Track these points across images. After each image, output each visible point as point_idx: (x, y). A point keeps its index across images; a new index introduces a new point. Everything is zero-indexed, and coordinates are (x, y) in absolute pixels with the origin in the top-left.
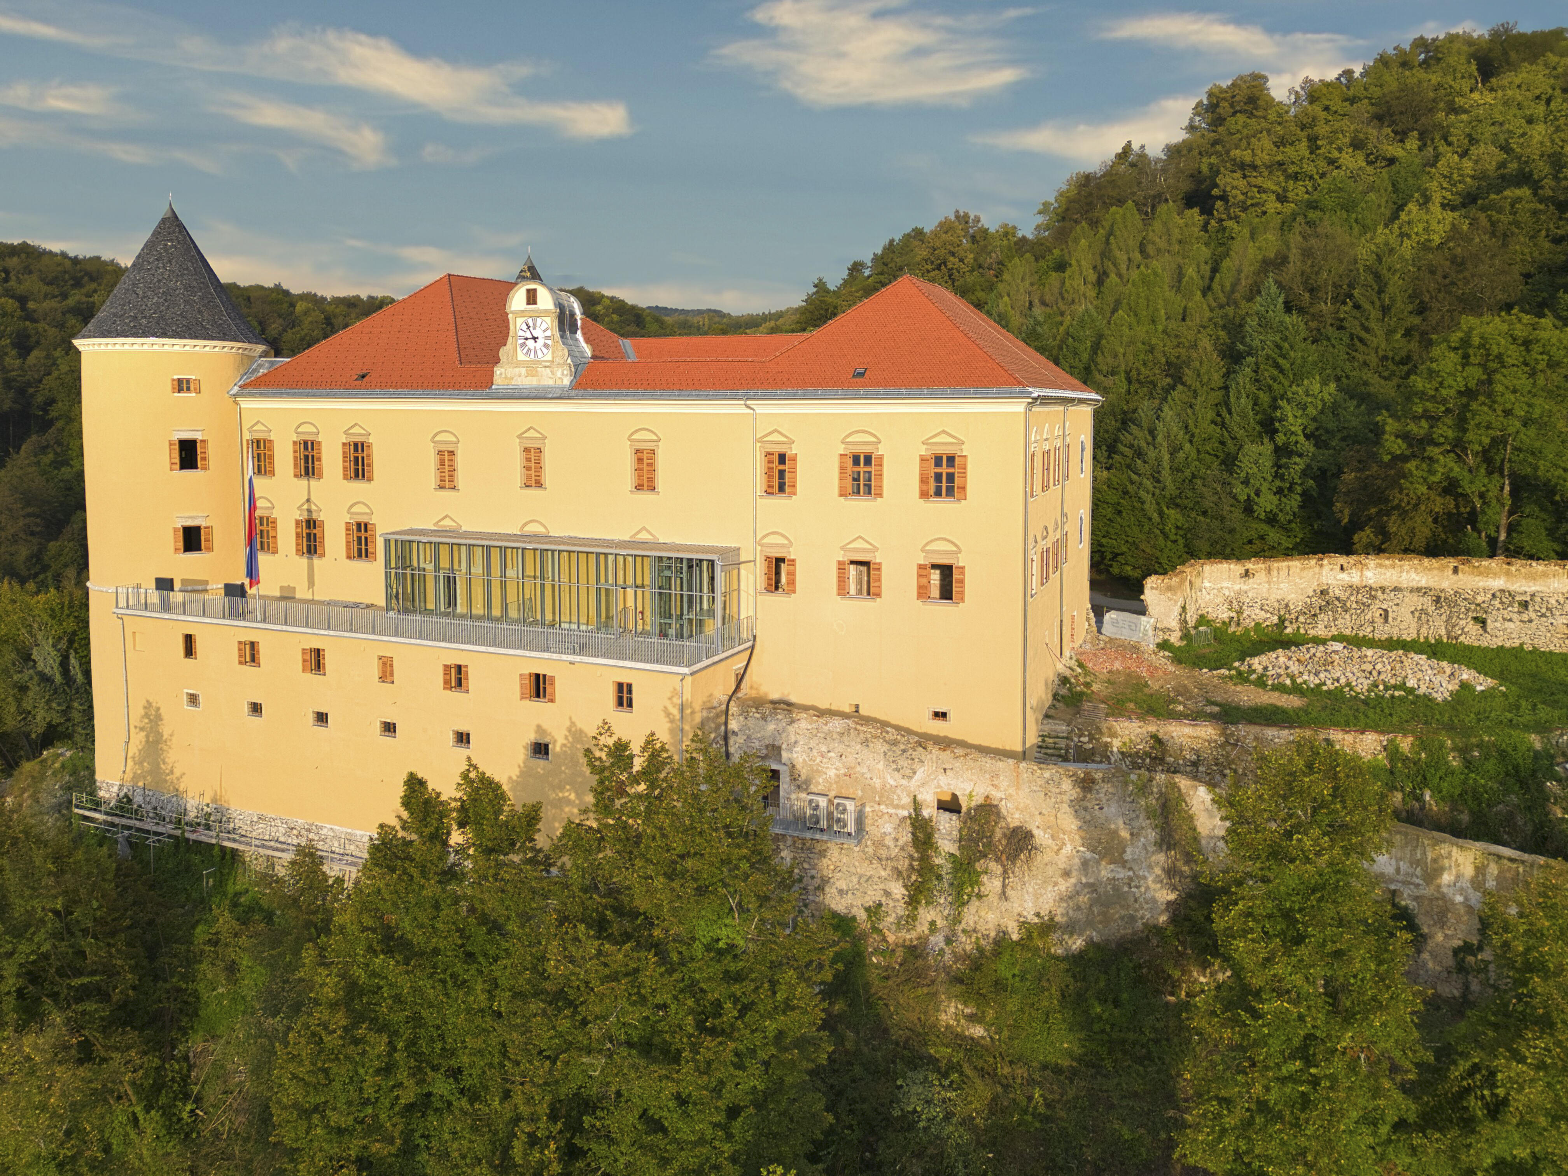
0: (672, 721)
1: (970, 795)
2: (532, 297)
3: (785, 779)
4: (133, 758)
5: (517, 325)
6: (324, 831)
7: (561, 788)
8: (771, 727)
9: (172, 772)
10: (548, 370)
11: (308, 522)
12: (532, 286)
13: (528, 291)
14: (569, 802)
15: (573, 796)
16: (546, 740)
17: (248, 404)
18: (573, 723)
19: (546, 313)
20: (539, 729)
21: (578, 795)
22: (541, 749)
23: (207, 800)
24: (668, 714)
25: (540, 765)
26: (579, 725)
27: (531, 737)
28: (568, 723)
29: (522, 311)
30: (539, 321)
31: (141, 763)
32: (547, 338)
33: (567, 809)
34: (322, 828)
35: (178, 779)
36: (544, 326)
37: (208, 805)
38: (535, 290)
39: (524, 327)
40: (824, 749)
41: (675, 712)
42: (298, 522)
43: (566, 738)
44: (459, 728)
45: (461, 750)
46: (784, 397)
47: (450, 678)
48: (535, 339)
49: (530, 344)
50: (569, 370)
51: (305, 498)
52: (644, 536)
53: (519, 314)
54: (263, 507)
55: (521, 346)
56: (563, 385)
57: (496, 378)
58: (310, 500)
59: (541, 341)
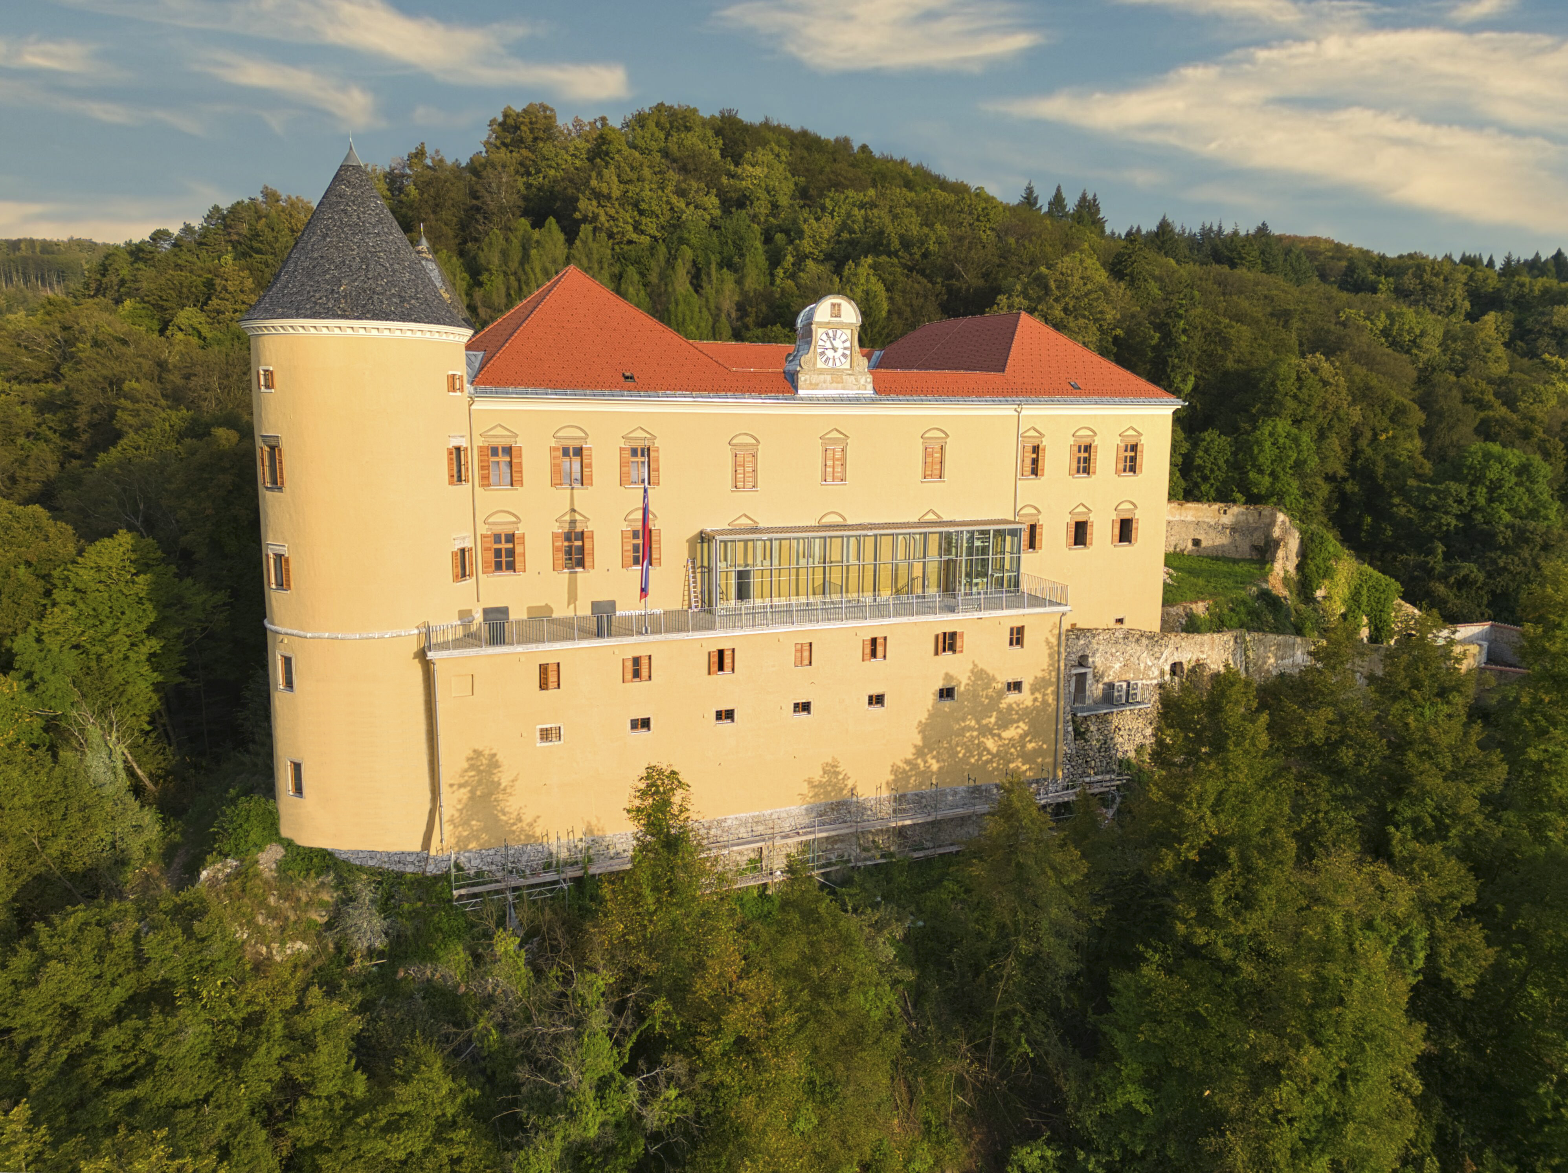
0: (1050, 648)
1: (1189, 662)
2: (836, 310)
3: (1090, 677)
4: (451, 822)
5: (819, 334)
6: (729, 822)
7: (964, 720)
8: (1082, 642)
9: (520, 820)
10: (853, 378)
11: (569, 536)
12: (837, 300)
13: (833, 305)
14: (971, 729)
15: (973, 723)
16: (953, 684)
17: (482, 405)
18: (975, 666)
19: (849, 325)
20: (947, 676)
21: (978, 722)
22: (946, 693)
23: (579, 835)
24: (1048, 642)
25: (947, 704)
26: (980, 666)
27: (940, 684)
28: (971, 667)
29: (829, 323)
30: (839, 332)
31: (466, 823)
32: (845, 348)
33: (968, 734)
34: (725, 820)
35: (530, 825)
36: (844, 338)
37: (581, 840)
38: (839, 305)
39: (824, 337)
40: (1114, 650)
41: (1054, 641)
42: (555, 536)
43: (969, 678)
44: (875, 692)
45: (876, 709)
46: (1040, 403)
47: (868, 650)
48: (835, 349)
49: (830, 353)
50: (870, 378)
51: (568, 508)
52: (931, 517)
53: (821, 325)
54: (503, 523)
55: (823, 353)
56: (869, 392)
57: (800, 383)
58: (573, 510)
59: (840, 352)
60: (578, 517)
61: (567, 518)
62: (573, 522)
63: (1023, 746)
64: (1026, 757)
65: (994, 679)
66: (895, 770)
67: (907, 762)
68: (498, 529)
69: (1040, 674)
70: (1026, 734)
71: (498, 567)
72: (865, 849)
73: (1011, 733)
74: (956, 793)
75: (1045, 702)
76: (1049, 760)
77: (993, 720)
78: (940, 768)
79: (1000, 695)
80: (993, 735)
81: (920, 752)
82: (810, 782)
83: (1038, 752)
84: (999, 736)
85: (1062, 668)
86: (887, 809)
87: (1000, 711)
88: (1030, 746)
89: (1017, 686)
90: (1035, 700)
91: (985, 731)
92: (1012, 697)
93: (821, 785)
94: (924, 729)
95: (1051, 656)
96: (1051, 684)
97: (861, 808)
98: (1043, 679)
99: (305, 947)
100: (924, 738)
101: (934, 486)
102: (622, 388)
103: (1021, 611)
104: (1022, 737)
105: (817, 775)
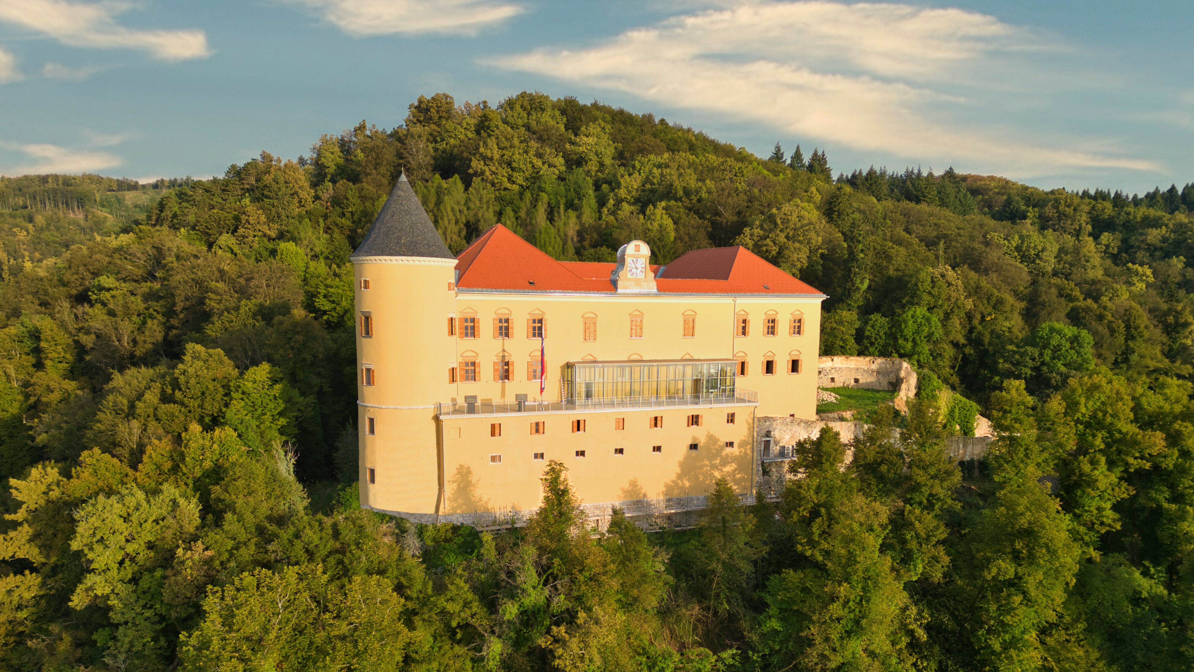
0: (749, 425)
2: (637, 248)
3: (772, 442)
4: (449, 499)
5: (628, 260)
7: (703, 461)
9: (481, 500)
10: (646, 283)
11: (502, 363)
12: (638, 243)
13: (636, 245)
14: (707, 466)
15: (707, 463)
16: (697, 442)
17: (461, 297)
18: (709, 433)
19: (644, 255)
20: (694, 438)
21: (710, 462)
22: (694, 447)
23: (509, 509)
24: (747, 422)
25: (694, 453)
26: (711, 433)
27: (690, 442)
28: (707, 433)
29: (633, 254)
30: (639, 259)
31: (455, 500)
32: (642, 268)
33: (705, 469)
35: (486, 503)
36: (642, 262)
38: (639, 245)
39: (631, 262)
41: (751, 421)
42: (495, 364)
43: (706, 439)
44: (657, 444)
45: (657, 453)
46: (746, 296)
47: (653, 423)
48: (637, 268)
49: (634, 270)
50: (655, 283)
51: (501, 349)
52: (688, 357)
53: (630, 256)
54: (470, 356)
55: (630, 271)
56: (655, 290)
57: (619, 286)
58: (504, 351)
59: (640, 269)
60: (506, 354)
61: (501, 354)
62: (504, 356)
63: (734, 476)
64: (737, 482)
65: (718, 440)
66: (667, 486)
67: (673, 482)
68: (467, 360)
69: (743, 438)
70: (736, 470)
71: (467, 379)
72: (651, 525)
73: (728, 469)
74: (698, 499)
75: (746, 453)
76: (748, 484)
77: (718, 461)
78: (690, 486)
79: (722, 449)
80: (718, 470)
81: (680, 477)
82: (623, 489)
83: (742, 479)
84: (721, 470)
85: (755, 435)
86: (663, 505)
87: (722, 457)
88: (738, 476)
89: (731, 444)
90: (741, 452)
91: (714, 467)
92: (729, 450)
93: (628, 491)
94: (682, 465)
95: (749, 429)
96: (749, 444)
97: (649, 505)
98: (745, 441)
100: (682, 470)
101: (689, 340)
102: (529, 289)
103: (733, 405)
104: (734, 471)
105: (627, 486)
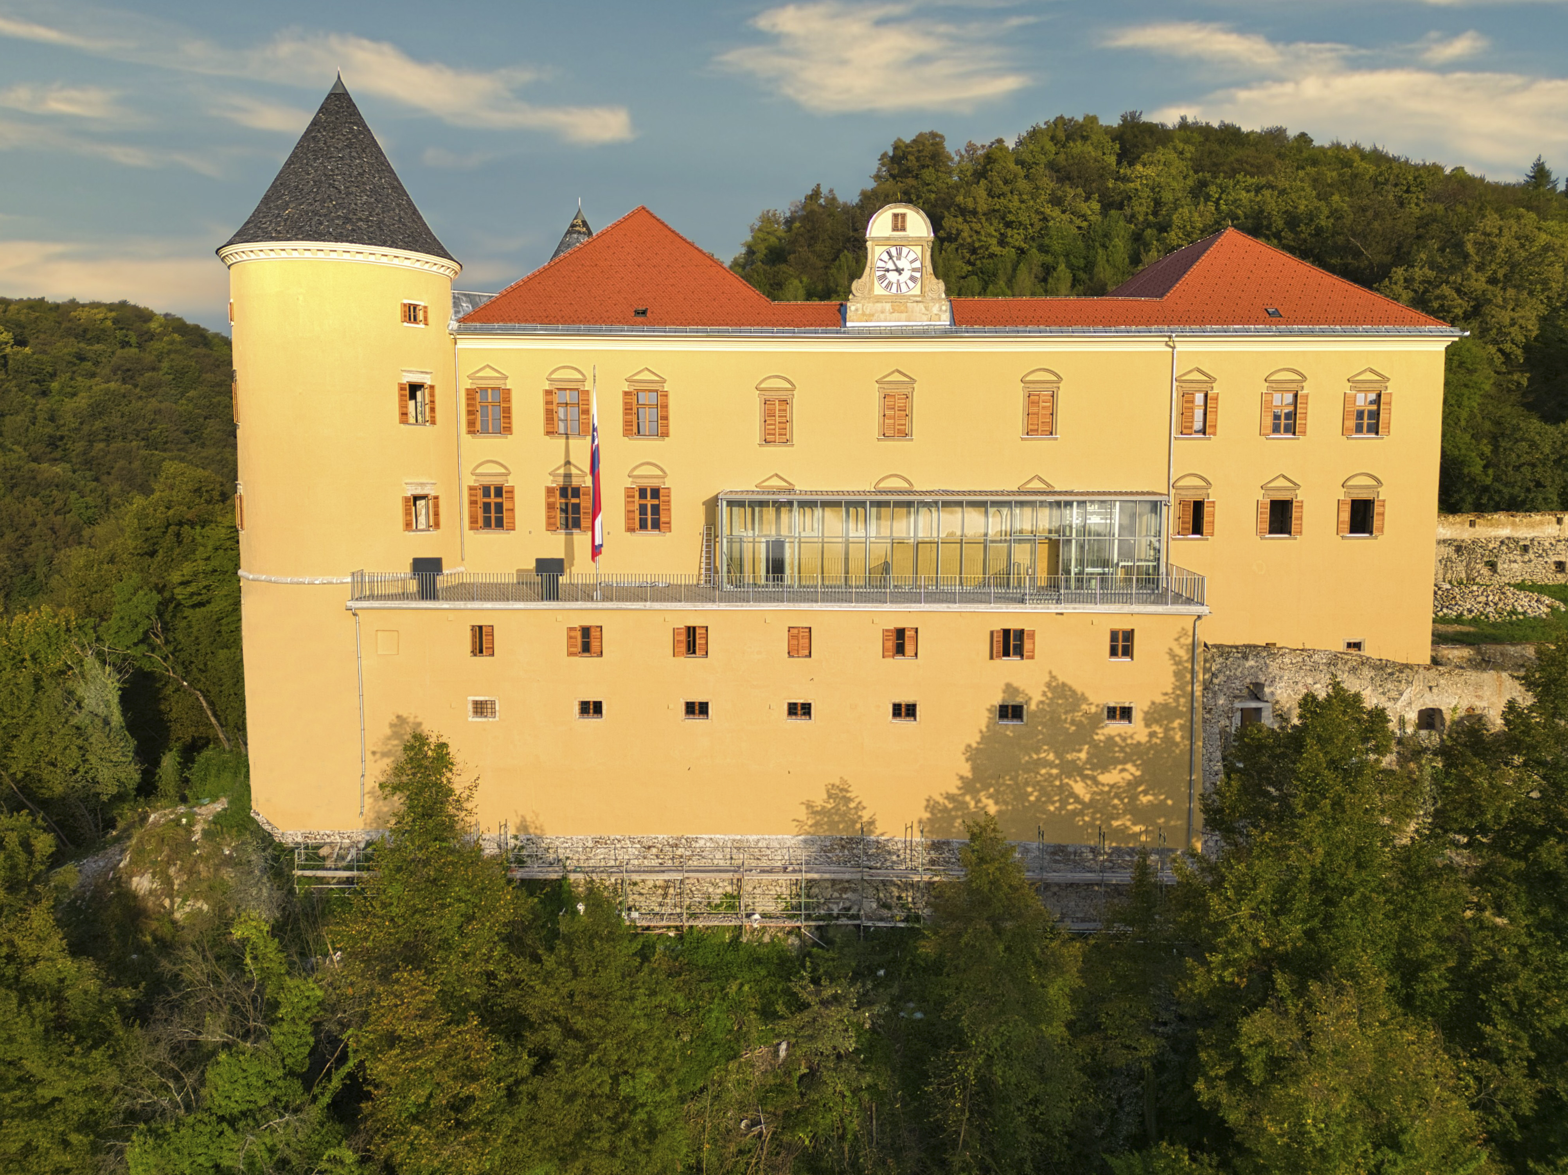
0: (1177, 664)
1: (1454, 709)
2: (899, 223)
3: (1266, 715)
4: (372, 794)
5: (876, 254)
6: (701, 843)
7: (1037, 751)
8: (1251, 663)
10: (921, 305)
11: (564, 491)
12: (900, 210)
13: (896, 216)
14: (1049, 764)
15: (1051, 757)
16: (1019, 700)
17: (468, 343)
18: (1054, 678)
19: (917, 241)
20: (1010, 689)
21: (1058, 755)
22: (1010, 711)
23: (512, 831)
24: (1172, 655)
25: (1010, 726)
26: (1061, 679)
27: (997, 699)
28: (1047, 679)
29: (888, 239)
30: (905, 250)
31: (386, 799)
32: (914, 270)
33: (1043, 771)
34: (696, 840)
36: (912, 256)
37: (516, 837)
38: (904, 216)
39: (885, 257)
40: (1309, 680)
41: (1184, 654)
42: (550, 491)
43: (1044, 694)
44: (904, 699)
45: (904, 724)
47: (890, 644)
48: (899, 271)
49: (893, 276)
50: (946, 306)
51: (562, 462)
52: (1036, 485)
53: (880, 241)
54: (491, 474)
55: (882, 278)
56: (945, 323)
57: (849, 314)
58: (568, 463)
59: (906, 275)
60: (574, 471)
61: (562, 471)
62: (568, 476)
63: (1134, 798)
64: (1139, 814)
65: (1084, 699)
66: (931, 806)
67: (950, 797)
68: (486, 481)
69: (1160, 699)
70: (1137, 782)
71: (487, 524)
72: (886, 906)
73: (1112, 777)
74: (1026, 851)
75: (1168, 740)
76: (1178, 822)
77: (1083, 755)
78: (1000, 812)
79: (1094, 722)
80: (1084, 777)
81: (968, 786)
82: (809, 806)
83: (1158, 809)
84: (1094, 779)
85: (1198, 693)
86: (922, 858)
87: (1094, 745)
88: (1145, 799)
89: (1126, 713)
90: (1152, 735)
91: (1072, 769)
92: (1116, 728)
93: (823, 812)
94: (973, 755)
95: (1178, 675)
96: (1180, 715)
97: (882, 850)
98: (1165, 706)
99: (205, 907)
100: (974, 769)
101: (1041, 444)
102: (635, 324)
103: (1126, 608)
104: (1133, 784)
105: (820, 799)
